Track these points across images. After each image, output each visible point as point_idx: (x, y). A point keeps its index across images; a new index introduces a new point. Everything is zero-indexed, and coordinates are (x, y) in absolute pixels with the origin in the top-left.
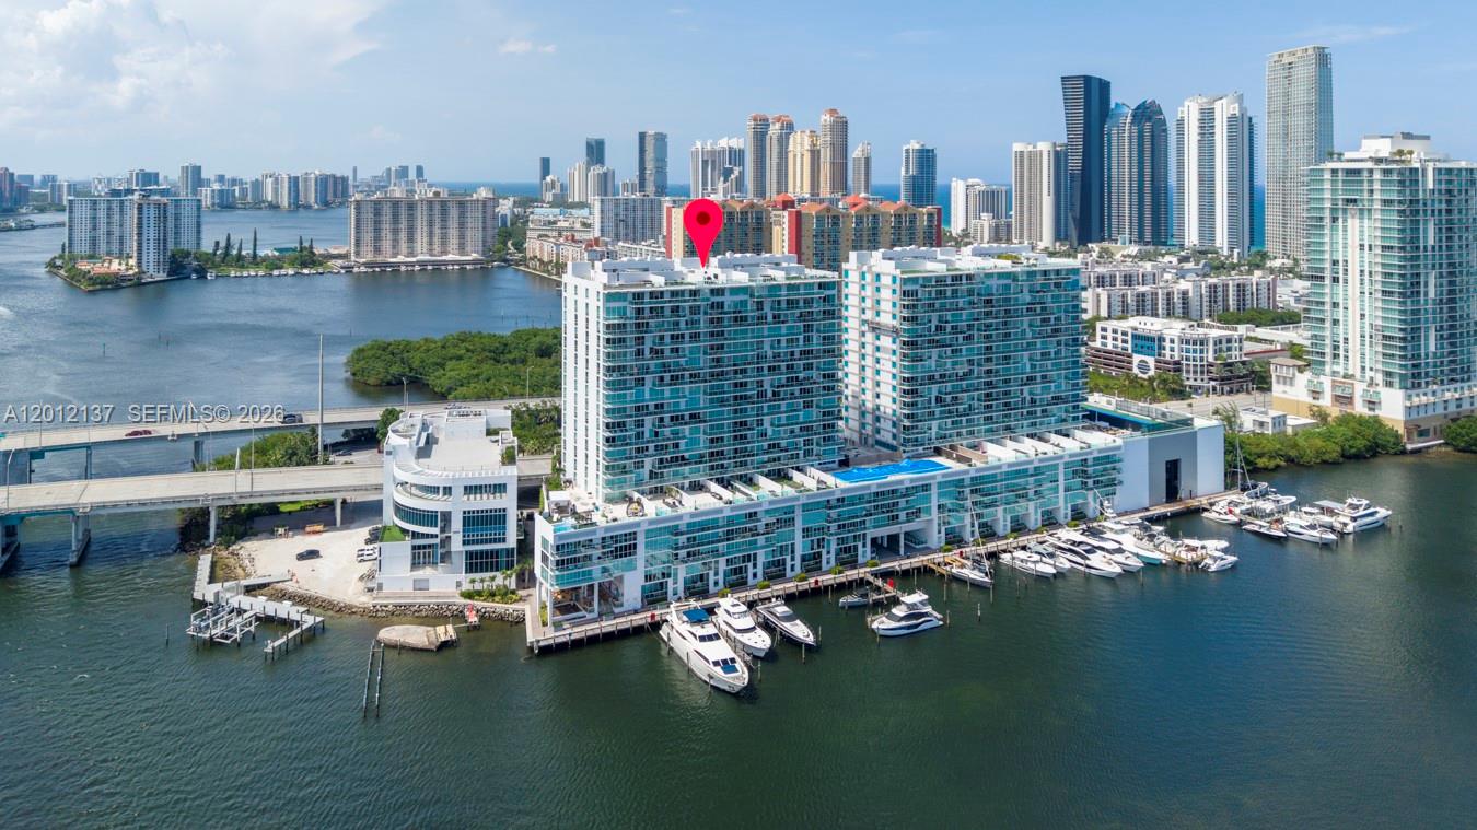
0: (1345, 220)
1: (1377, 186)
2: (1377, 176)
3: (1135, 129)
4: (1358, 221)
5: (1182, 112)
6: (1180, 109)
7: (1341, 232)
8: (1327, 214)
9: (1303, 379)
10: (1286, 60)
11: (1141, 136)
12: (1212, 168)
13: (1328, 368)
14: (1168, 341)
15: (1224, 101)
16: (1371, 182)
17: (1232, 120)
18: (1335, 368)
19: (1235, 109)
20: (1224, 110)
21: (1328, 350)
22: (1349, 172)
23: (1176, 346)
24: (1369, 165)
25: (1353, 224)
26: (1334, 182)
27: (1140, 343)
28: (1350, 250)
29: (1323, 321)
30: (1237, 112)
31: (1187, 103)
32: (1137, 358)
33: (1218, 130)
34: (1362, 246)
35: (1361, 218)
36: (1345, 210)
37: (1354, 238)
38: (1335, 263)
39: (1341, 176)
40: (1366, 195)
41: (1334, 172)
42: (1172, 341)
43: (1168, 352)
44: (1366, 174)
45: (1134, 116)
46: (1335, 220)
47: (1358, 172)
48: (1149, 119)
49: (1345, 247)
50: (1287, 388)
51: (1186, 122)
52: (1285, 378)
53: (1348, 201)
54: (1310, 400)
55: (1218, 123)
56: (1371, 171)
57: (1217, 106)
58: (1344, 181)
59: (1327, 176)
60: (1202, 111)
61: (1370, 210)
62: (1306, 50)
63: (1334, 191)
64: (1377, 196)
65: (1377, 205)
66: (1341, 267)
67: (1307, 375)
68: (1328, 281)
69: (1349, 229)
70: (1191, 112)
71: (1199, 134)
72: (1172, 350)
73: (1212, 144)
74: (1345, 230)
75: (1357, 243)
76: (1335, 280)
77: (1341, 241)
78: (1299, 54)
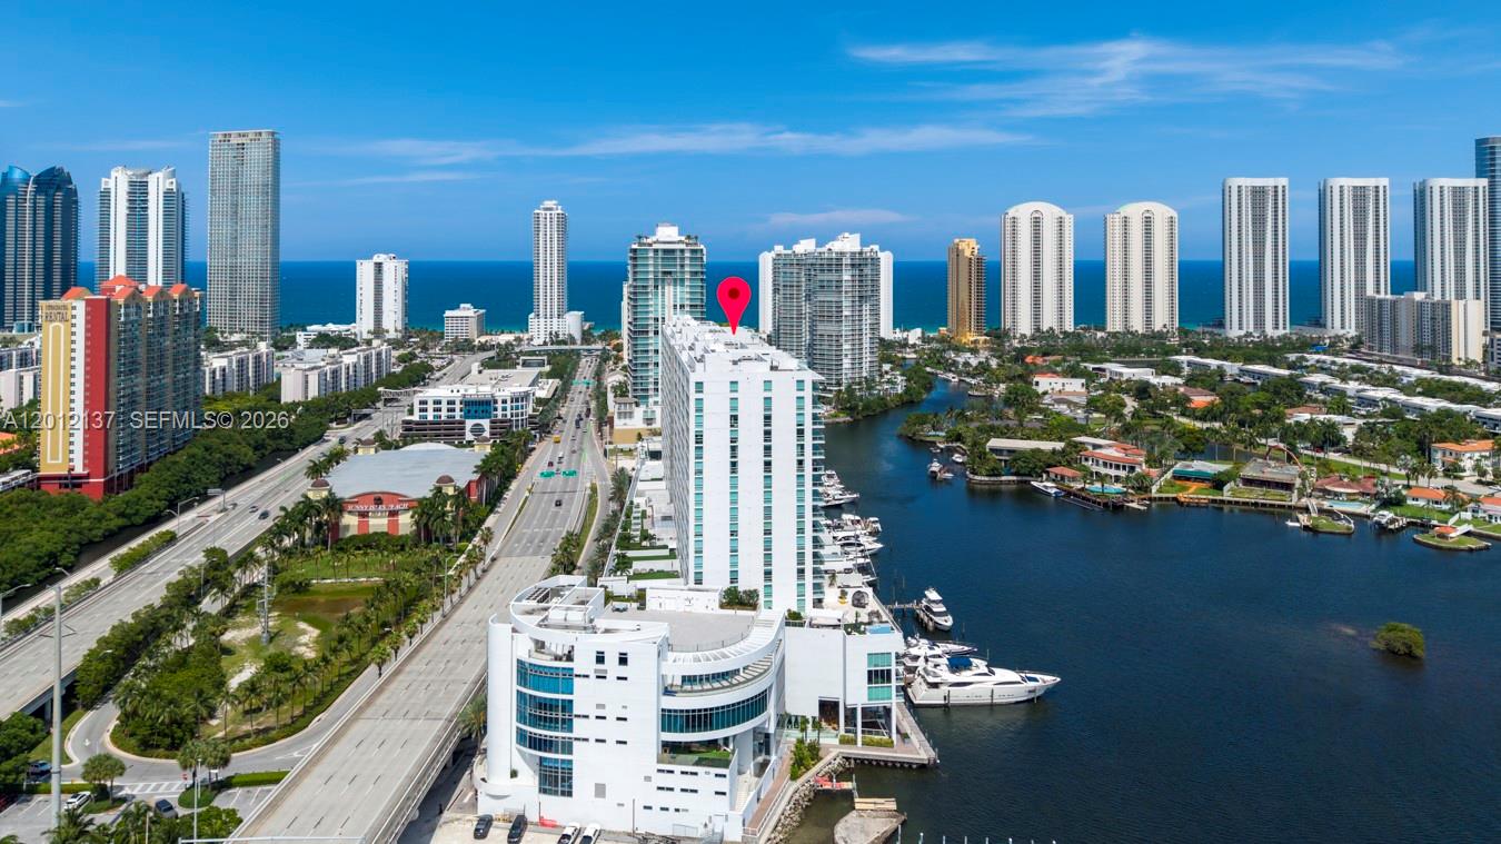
0: (663, 288)
1: (687, 262)
2: (687, 254)
3: (41, 200)
4: (672, 287)
5: (106, 183)
6: (104, 180)
7: (660, 297)
8: (651, 283)
9: (639, 412)
10: (234, 141)
11: (50, 208)
12: (145, 245)
13: (651, 400)
14: (500, 402)
15: (160, 175)
16: (683, 259)
17: (168, 194)
18: (656, 399)
19: (171, 184)
20: (158, 184)
21: (651, 386)
22: (665, 251)
23: (508, 405)
24: (683, 246)
25: (669, 290)
26: (655, 259)
27: (473, 409)
28: (666, 310)
29: (647, 364)
30: (174, 187)
31: (113, 174)
32: (469, 423)
33: (152, 205)
34: (675, 306)
35: (675, 286)
36: (663, 280)
37: (669, 301)
38: (656, 320)
39: (660, 254)
40: (678, 269)
41: (656, 251)
42: (504, 402)
43: (500, 413)
44: (678, 254)
45: (35, 182)
46: (656, 287)
47: (673, 251)
48: (59, 188)
49: (663, 308)
50: (628, 421)
51: (113, 195)
52: (625, 413)
53: (665, 273)
54: (645, 426)
55: (152, 197)
56: (682, 251)
57: (152, 179)
58: (663, 258)
59: (651, 254)
60: (132, 183)
61: (682, 280)
62: (260, 134)
63: (655, 266)
64: (687, 269)
65: (687, 276)
66: (660, 322)
67: (643, 408)
68: (651, 334)
69: (666, 294)
70: (118, 183)
71: (129, 208)
72: (504, 409)
73: (144, 220)
74: (663, 295)
75: (672, 303)
76: (656, 333)
77: (660, 303)
78: (250, 137)
